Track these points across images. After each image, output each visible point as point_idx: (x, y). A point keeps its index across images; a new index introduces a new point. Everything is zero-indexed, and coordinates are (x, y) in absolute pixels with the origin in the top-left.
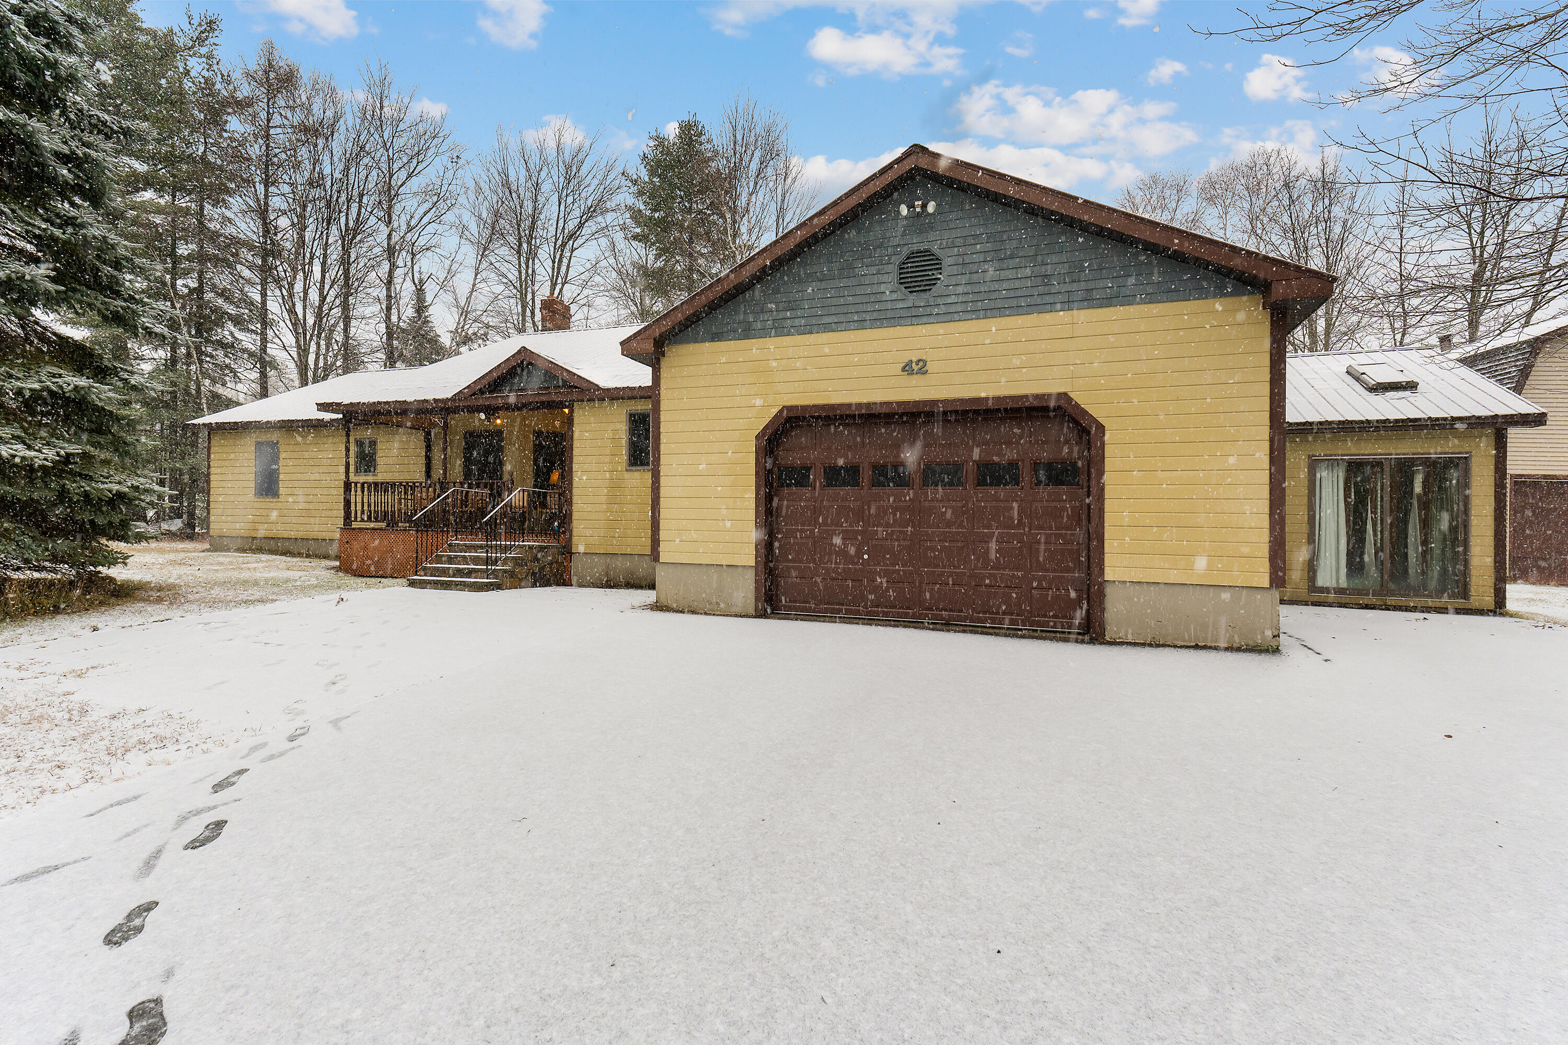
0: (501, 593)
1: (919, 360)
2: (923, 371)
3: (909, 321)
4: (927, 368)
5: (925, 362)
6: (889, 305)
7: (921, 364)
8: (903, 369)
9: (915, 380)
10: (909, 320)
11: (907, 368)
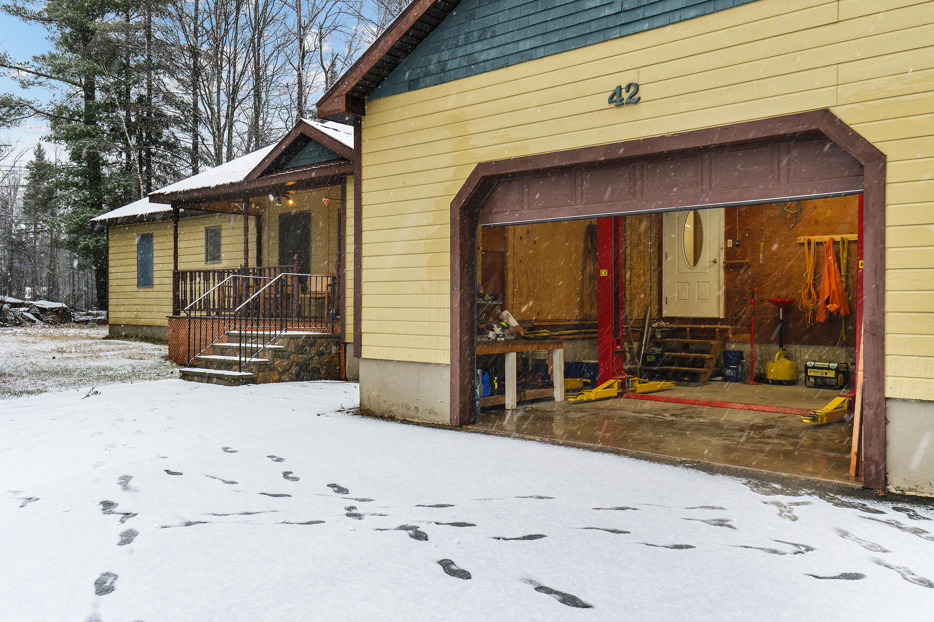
0: (253, 387)
1: (629, 86)
2: (634, 100)
3: (616, 32)
4: (640, 94)
5: (637, 86)
6: (593, 15)
7: (632, 89)
8: (611, 100)
9: (627, 112)
10: (617, 30)
11: (615, 98)
